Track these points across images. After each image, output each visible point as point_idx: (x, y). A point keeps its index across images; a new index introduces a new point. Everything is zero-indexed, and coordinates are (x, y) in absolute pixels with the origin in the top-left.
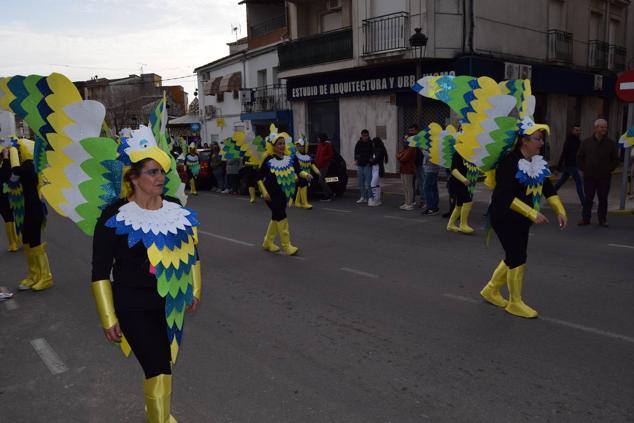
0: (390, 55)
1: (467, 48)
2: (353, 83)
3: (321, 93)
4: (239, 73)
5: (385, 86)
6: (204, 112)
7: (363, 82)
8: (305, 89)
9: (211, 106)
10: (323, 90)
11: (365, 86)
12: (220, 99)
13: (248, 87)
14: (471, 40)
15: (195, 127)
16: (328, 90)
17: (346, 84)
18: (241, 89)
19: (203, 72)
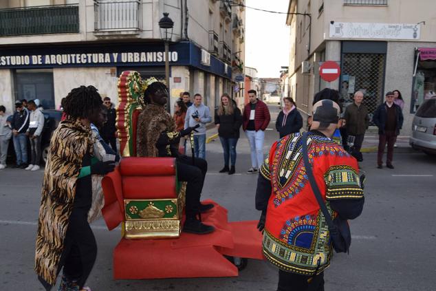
0: (125, 33)
1: (184, 34)
2: (73, 56)
3: (35, 62)
5: (108, 60)
7: (84, 56)
8: (13, 58)
10: (36, 60)
11: (87, 58)
14: (186, 30)
16: (43, 60)
17: (64, 56)
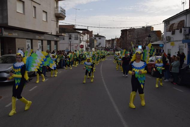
4: (184, 20)
6: (165, 39)
9: (169, 37)
12: (173, 33)
13: (187, 26)
15: (161, 46)
18: (184, 27)
19: (166, 22)
